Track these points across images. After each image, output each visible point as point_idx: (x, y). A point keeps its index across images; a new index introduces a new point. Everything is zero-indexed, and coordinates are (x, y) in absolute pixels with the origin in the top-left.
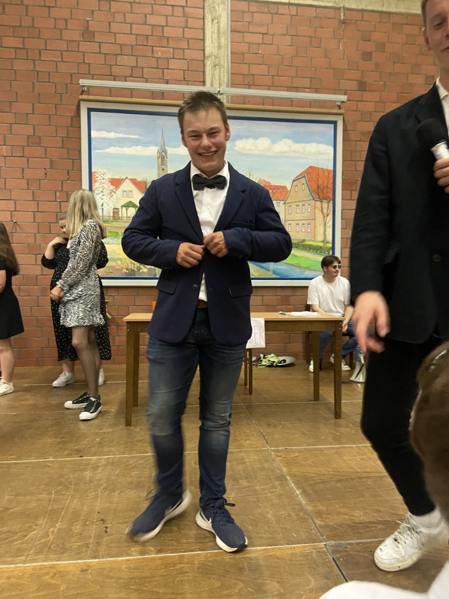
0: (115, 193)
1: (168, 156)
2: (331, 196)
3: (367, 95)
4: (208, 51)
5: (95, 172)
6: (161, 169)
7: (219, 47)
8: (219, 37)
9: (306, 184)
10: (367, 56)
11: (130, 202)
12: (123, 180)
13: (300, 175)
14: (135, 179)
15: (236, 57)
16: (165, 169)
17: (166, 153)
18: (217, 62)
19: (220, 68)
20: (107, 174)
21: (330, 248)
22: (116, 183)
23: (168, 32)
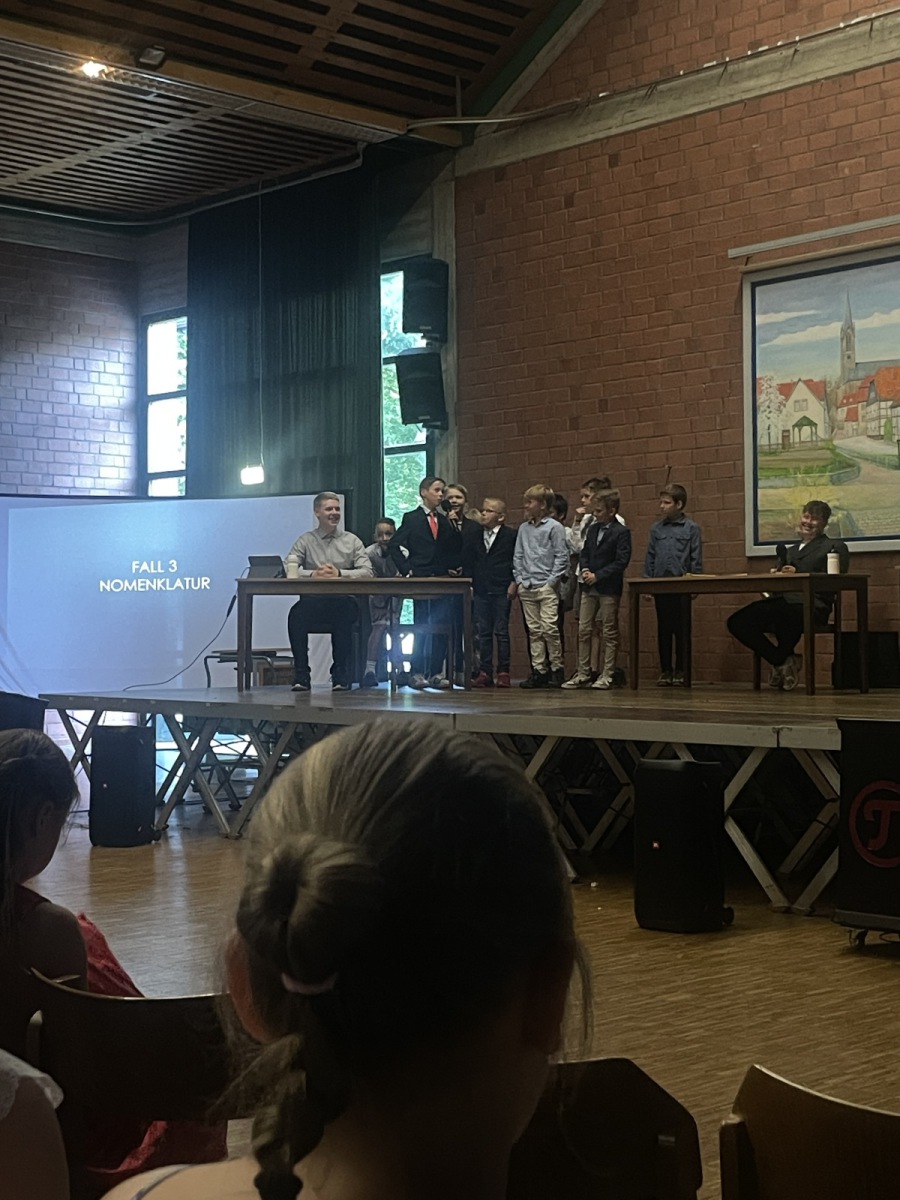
0: (785, 406)
1: (856, 334)
5: (760, 379)
6: (846, 358)
11: (805, 417)
12: (795, 384)
14: (812, 381)
16: (852, 356)
17: (853, 330)
20: (775, 377)
22: (786, 390)
23: (858, 132)
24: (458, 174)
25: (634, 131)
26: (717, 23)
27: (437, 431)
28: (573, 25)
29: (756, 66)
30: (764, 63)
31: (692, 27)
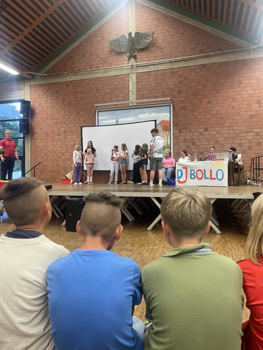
2: (169, 129)
3: (181, 95)
4: (130, 90)
7: (133, 88)
8: (133, 85)
9: (161, 126)
10: (181, 82)
13: (159, 123)
15: (138, 90)
17: (118, 121)
18: (133, 92)
19: (133, 94)
21: (169, 146)
23: (119, 86)
24: (31, 84)
25: (72, 81)
26: (90, 63)
27: (26, 135)
28: (58, 59)
29: (98, 72)
30: (99, 72)
31: (84, 63)
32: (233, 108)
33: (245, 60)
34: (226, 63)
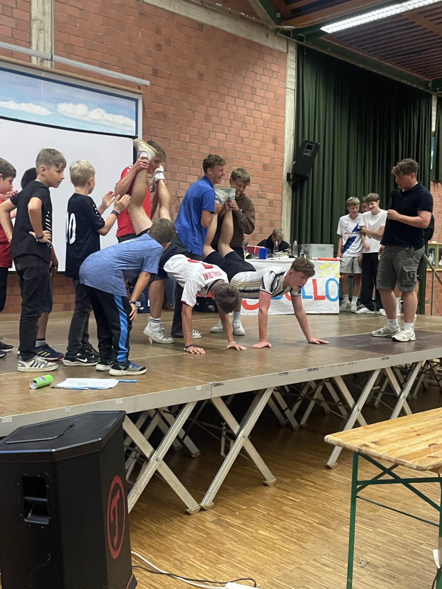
3: (159, 81)
4: (34, 14)
7: (44, 13)
8: (43, 3)
10: (159, 47)
18: (42, 26)
19: (44, 33)
32: (242, 141)
33: (262, 46)
34: (235, 38)
